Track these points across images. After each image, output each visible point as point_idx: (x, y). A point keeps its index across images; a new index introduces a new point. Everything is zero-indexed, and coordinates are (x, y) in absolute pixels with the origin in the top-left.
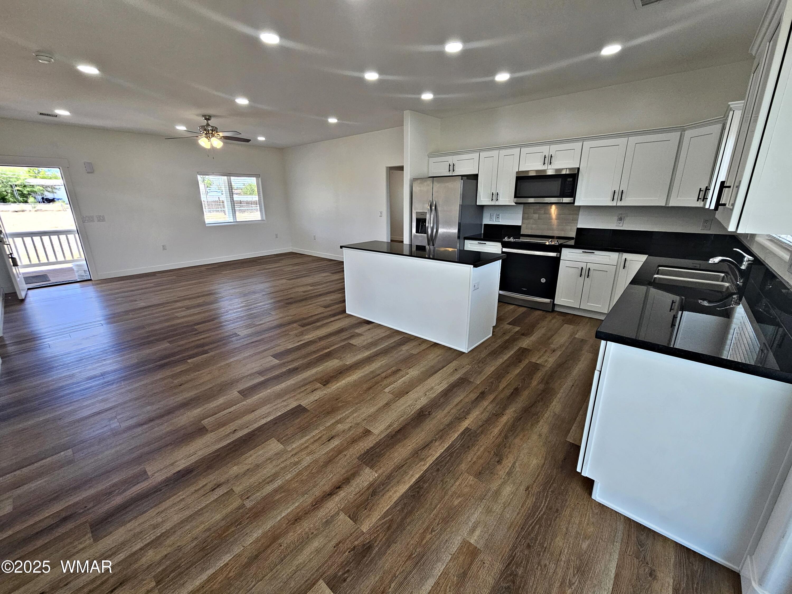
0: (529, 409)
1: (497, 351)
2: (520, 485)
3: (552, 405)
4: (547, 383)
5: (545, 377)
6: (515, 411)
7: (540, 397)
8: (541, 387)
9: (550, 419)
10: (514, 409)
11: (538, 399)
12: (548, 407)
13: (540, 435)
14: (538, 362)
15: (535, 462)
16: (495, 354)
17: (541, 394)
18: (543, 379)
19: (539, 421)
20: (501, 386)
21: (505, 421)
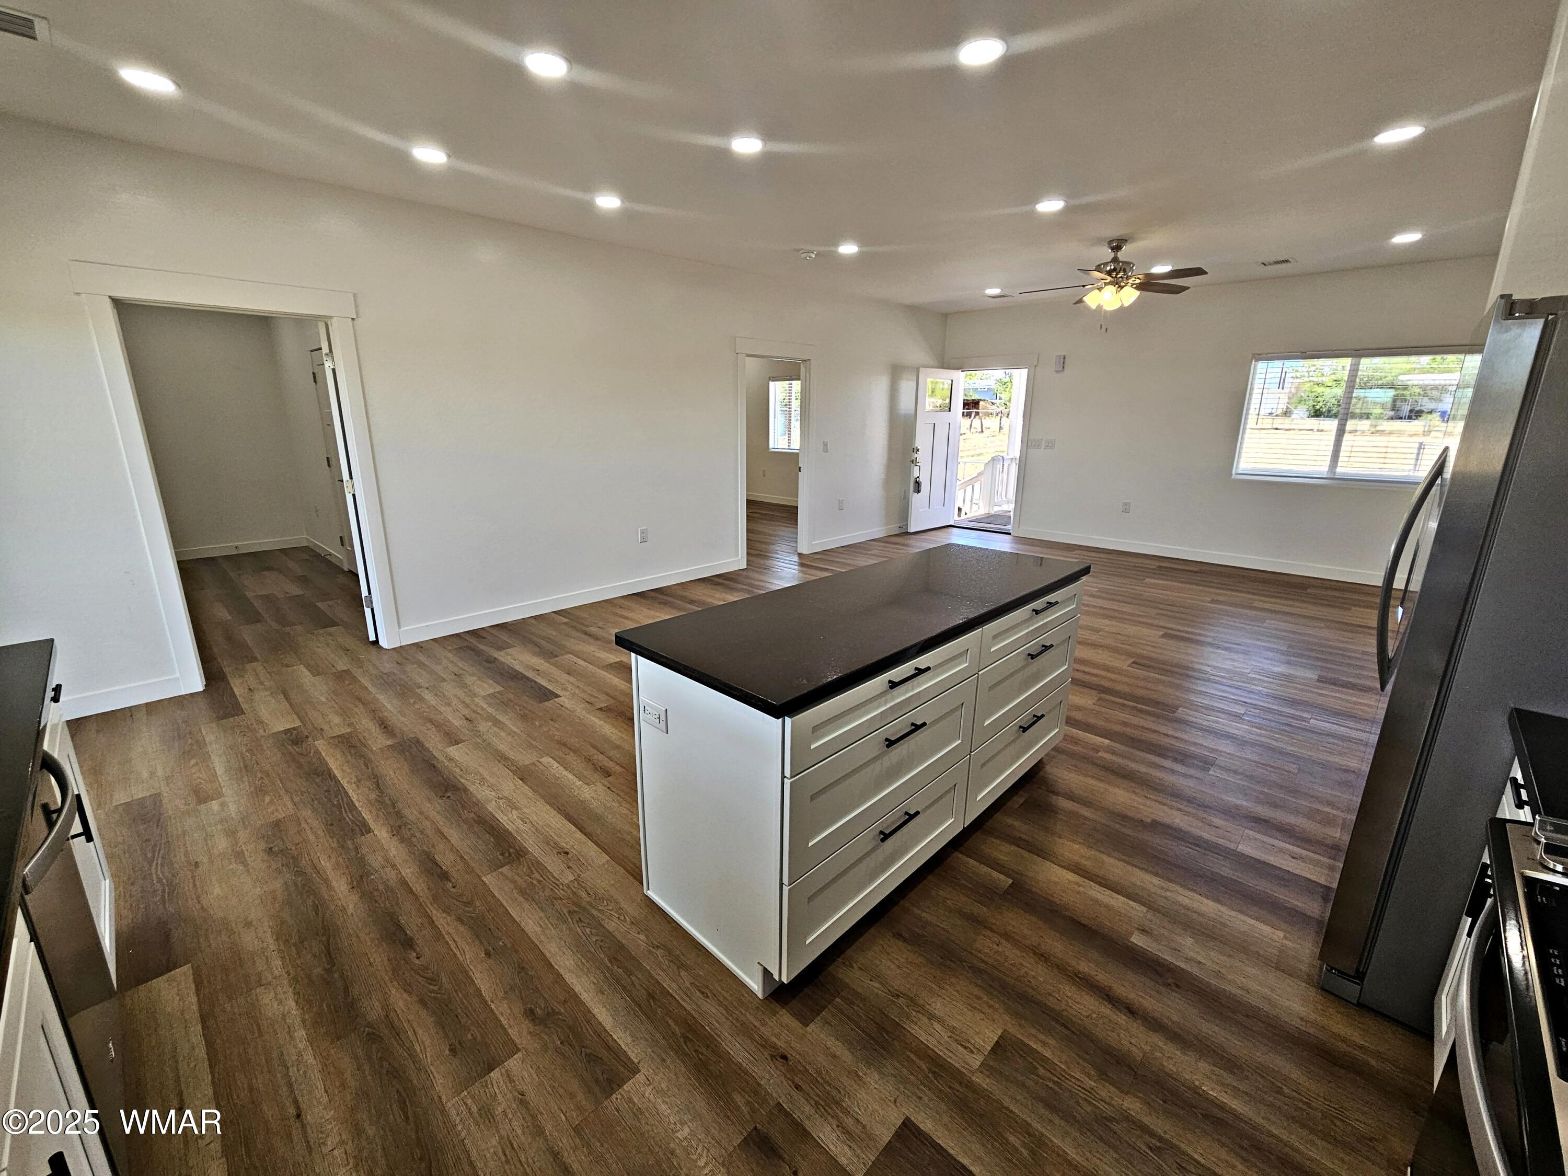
0: (324, 939)
1: (630, 973)
2: (211, 862)
3: (290, 994)
4: (374, 1037)
5: (402, 1045)
6: (344, 910)
7: (340, 984)
8: (372, 1009)
9: (260, 965)
10: (351, 909)
11: (336, 976)
12: (295, 980)
13: (248, 924)
14: (495, 1074)
15: (217, 891)
16: (613, 959)
17: (346, 991)
18: (397, 1033)
19: (277, 940)
20: (442, 920)
21: (334, 883)
